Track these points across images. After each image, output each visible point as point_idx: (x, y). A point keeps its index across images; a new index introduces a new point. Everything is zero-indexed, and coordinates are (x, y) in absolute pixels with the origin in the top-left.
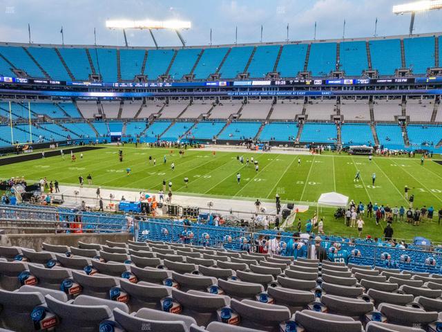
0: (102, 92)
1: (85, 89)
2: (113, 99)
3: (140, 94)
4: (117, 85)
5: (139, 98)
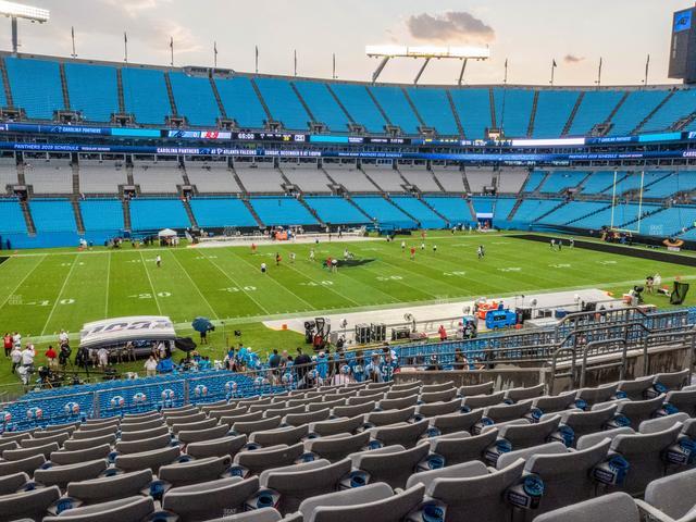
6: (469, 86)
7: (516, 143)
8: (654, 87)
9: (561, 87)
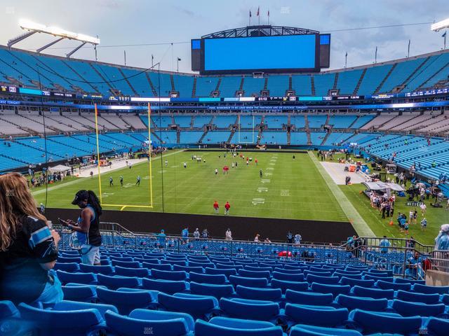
0: (399, 103)
1: (388, 101)
2: (414, 109)
3: (438, 103)
4: (409, 95)
5: (439, 108)
6: (75, 60)
7: (133, 99)
8: (184, 74)
9: (132, 68)
